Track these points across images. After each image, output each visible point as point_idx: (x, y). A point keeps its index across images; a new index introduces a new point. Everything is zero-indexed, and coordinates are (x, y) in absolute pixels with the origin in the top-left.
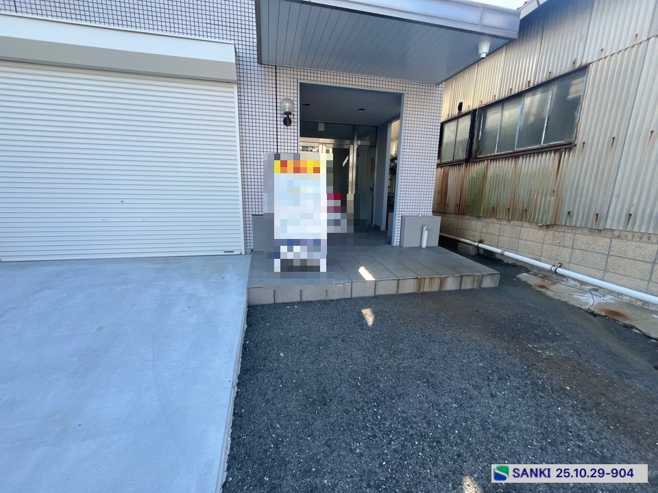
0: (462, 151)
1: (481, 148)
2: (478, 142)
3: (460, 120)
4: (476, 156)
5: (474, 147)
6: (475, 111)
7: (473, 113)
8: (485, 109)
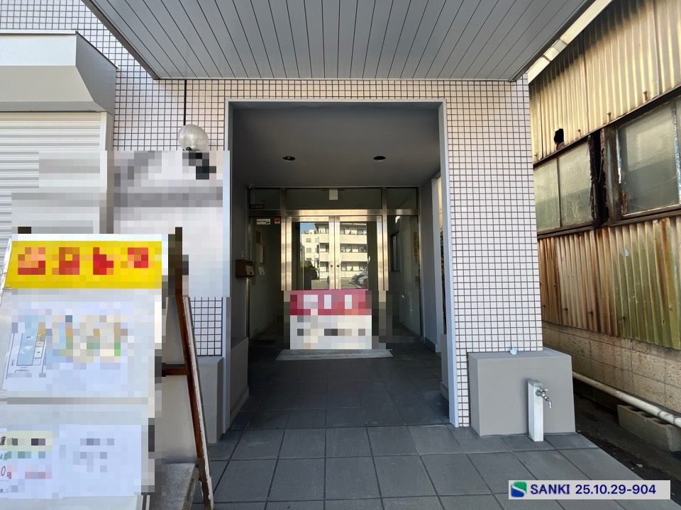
0: (580, 208)
1: (630, 197)
2: (619, 188)
3: (562, 158)
4: (619, 213)
5: (612, 198)
6: (596, 135)
7: (593, 140)
8: (620, 125)
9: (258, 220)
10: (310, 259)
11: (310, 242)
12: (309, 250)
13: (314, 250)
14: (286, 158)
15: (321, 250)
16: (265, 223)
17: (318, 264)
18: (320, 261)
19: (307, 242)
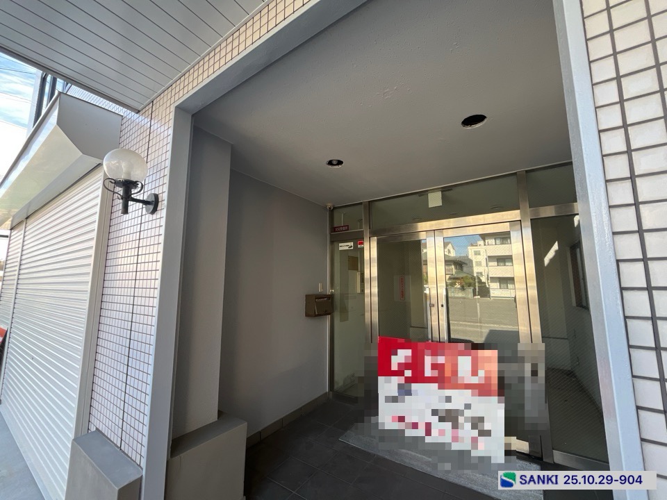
9: (340, 244)
10: (481, 273)
11: (479, 254)
12: (479, 264)
13: (484, 263)
14: (330, 163)
15: (491, 264)
16: (347, 248)
17: (488, 280)
18: (490, 276)
19: (476, 254)
